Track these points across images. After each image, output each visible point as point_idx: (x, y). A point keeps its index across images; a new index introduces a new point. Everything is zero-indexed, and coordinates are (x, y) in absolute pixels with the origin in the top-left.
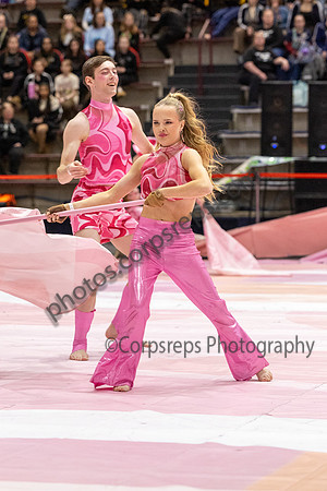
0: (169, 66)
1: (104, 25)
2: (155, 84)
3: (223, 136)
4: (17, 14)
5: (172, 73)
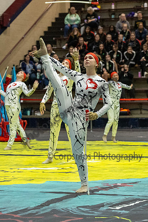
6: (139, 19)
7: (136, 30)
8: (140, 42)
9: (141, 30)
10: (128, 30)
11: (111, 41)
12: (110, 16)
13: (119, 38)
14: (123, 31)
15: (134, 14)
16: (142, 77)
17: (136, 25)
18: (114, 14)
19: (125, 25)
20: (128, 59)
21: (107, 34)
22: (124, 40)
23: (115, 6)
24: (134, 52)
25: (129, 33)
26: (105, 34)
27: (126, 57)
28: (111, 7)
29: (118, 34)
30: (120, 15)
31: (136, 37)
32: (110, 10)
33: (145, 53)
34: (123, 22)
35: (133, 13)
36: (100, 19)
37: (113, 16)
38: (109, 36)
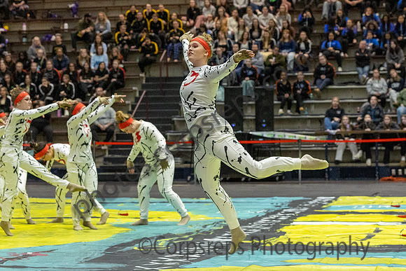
0: (142, 77)
1: (102, 54)
2: (134, 88)
3: (175, 119)
4: (51, 47)
5: (144, 82)
6: (58, 44)
7: (54, 58)
8: (60, 72)
9: (59, 57)
10: (44, 57)
11: (22, 72)
12: (21, 40)
13: (32, 68)
14: (37, 59)
15: (51, 37)
16: (63, 116)
17: (54, 51)
18: (26, 37)
19: (40, 51)
20: (43, 94)
21: (17, 62)
22: (38, 70)
23: (27, 27)
24: (52, 85)
25: (45, 60)
26: (14, 62)
27: (41, 91)
28: (22, 27)
29: (30, 63)
30: (33, 38)
31: (55, 66)
32: (20, 32)
33: (66, 86)
34: (38, 47)
35: (49, 35)
36: (8, 43)
37: (24, 40)
38: (19, 65)
